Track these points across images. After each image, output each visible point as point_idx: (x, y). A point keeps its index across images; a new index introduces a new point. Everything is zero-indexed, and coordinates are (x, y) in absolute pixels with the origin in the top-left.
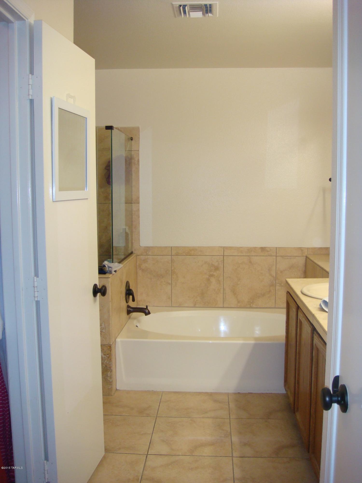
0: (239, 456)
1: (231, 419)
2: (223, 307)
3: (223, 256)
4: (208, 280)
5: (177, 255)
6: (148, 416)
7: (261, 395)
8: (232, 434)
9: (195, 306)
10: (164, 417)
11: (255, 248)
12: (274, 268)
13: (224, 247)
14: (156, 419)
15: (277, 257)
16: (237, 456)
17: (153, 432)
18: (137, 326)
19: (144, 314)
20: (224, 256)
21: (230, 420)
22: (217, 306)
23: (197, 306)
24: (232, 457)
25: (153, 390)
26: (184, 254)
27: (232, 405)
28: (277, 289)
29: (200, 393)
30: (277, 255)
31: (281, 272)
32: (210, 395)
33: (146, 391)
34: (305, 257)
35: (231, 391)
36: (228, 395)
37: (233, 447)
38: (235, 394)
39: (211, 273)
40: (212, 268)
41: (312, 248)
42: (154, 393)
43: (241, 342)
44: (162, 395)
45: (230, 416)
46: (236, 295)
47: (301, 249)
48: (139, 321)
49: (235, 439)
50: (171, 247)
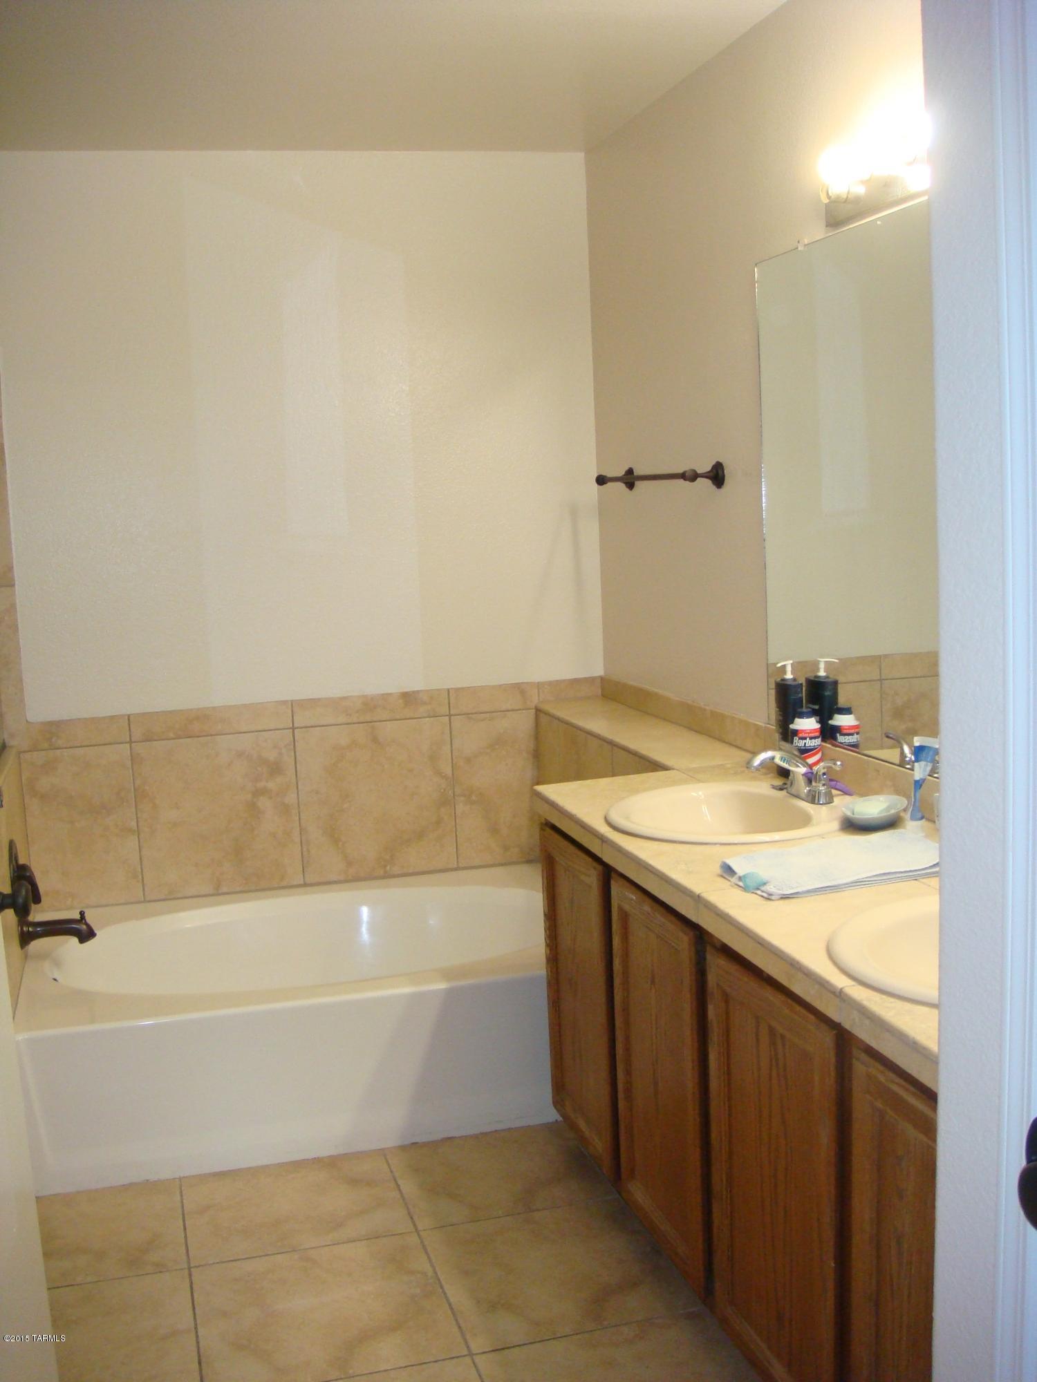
0: (491, 1349)
1: (421, 1233)
2: (305, 885)
3: (291, 730)
4: (252, 807)
5: (148, 738)
6: (160, 1272)
7: (483, 1140)
8: (443, 1283)
9: (218, 892)
10: (214, 1263)
11: (385, 697)
12: (447, 748)
13: (292, 701)
14: (190, 1275)
15: (452, 717)
16: (485, 1350)
17: (196, 1325)
18: (55, 980)
19: (75, 940)
20: (293, 728)
21: (419, 1235)
22: (284, 883)
23: (225, 889)
24: (471, 1355)
25: (148, 1178)
26: (171, 735)
27: (409, 1187)
28: (459, 812)
29: (298, 1165)
30: (452, 712)
31: (468, 760)
32: (331, 1163)
33: (124, 1185)
34: (534, 711)
35: (391, 1142)
36: (385, 1156)
37: (461, 1322)
38: (403, 1148)
39: (261, 785)
40: (259, 769)
41: (550, 683)
42: (150, 1188)
43: (407, 990)
44: (181, 1192)
45: (415, 1225)
46: (341, 843)
47: (519, 689)
48: (57, 964)
49: (457, 1293)
50: (127, 717)
